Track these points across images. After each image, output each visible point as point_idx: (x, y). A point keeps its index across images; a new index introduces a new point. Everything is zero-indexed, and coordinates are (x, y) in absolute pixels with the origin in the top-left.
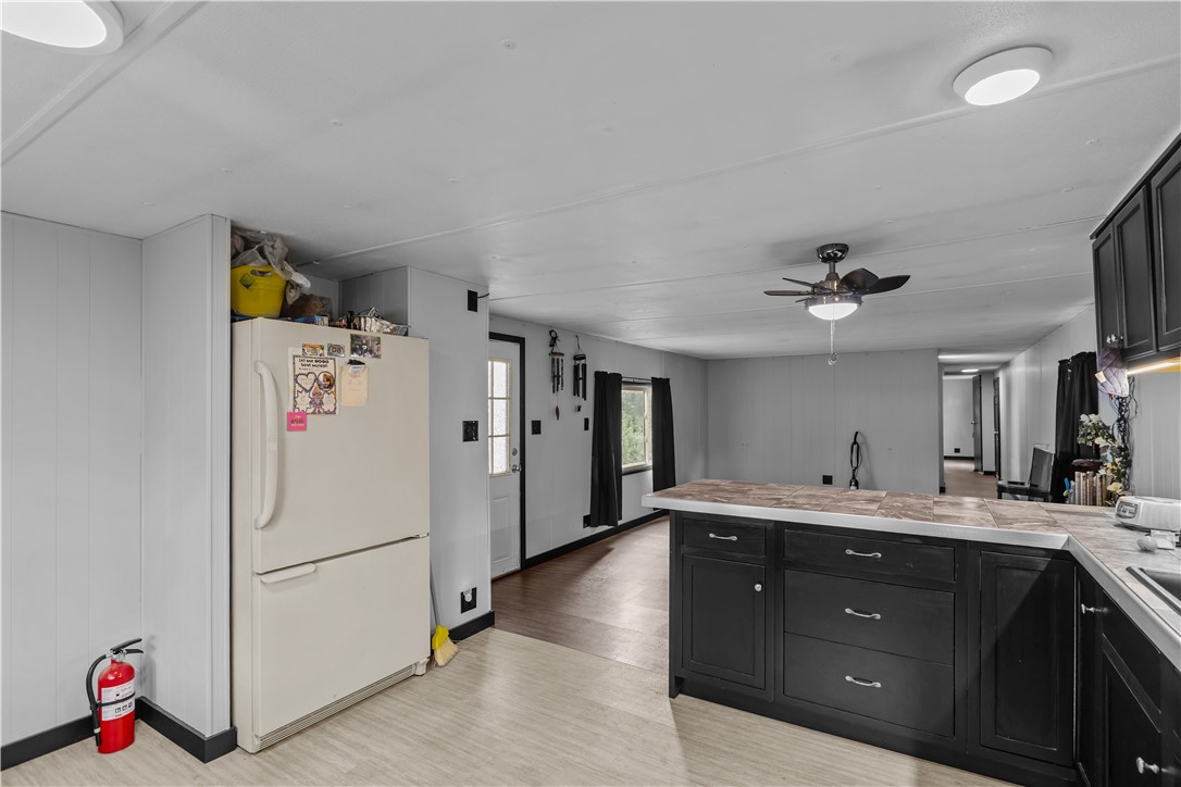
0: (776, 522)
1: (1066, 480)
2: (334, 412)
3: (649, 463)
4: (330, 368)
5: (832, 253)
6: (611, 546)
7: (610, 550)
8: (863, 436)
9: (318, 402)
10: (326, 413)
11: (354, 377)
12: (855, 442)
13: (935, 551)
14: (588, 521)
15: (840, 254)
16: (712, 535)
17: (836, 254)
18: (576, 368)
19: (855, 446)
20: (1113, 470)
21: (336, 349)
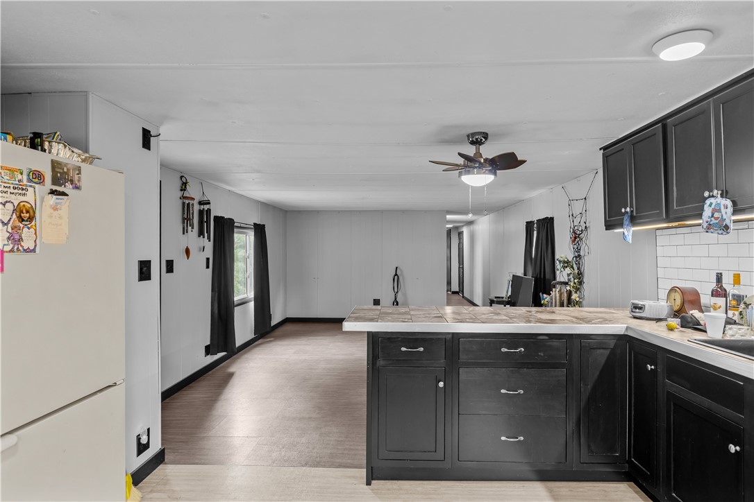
0: (453, 334)
1: (541, 294)
2: (34, 251)
3: (251, 295)
4: (30, 197)
5: (478, 139)
6: (231, 370)
7: (231, 375)
8: (400, 270)
9: (17, 237)
10: (26, 251)
11: (55, 209)
12: (396, 275)
13: (555, 343)
14: (208, 350)
15: (484, 140)
16: (403, 349)
17: (481, 140)
18: (201, 212)
19: (396, 277)
20: (573, 287)
21: (37, 177)
